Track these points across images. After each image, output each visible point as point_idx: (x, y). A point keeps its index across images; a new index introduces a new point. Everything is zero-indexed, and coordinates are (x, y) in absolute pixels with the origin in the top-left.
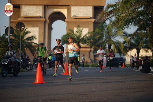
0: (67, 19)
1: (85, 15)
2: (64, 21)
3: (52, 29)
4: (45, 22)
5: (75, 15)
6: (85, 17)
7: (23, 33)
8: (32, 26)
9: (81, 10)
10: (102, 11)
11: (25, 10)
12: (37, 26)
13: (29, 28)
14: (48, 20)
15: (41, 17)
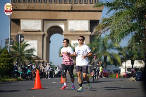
0: (65, 32)
1: (82, 28)
2: (62, 34)
3: (50, 42)
4: (44, 35)
5: (72, 28)
6: (82, 30)
7: (23, 46)
8: (31, 39)
9: (78, 23)
10: (98, 24)
11: (24, 24)
12: (36, 39)
13: (29, 41)
14: (46, 33)
15: (40, 31)
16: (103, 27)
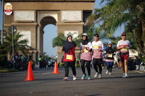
0: (58, 23)
1: (75, 18)
2: (55, 25)
3: (43, 33)
4: (37, 26)
5: (65, 19)
6: (75, 21)
7: (16, 37)
8: (25, 30)
9: (71, 14)
10: (90, 15)
11: (18, 15)
12: (30, 30)
13: (22, 32)
14: (39, 24)
15: (33, 22)
16: (95, 18)
